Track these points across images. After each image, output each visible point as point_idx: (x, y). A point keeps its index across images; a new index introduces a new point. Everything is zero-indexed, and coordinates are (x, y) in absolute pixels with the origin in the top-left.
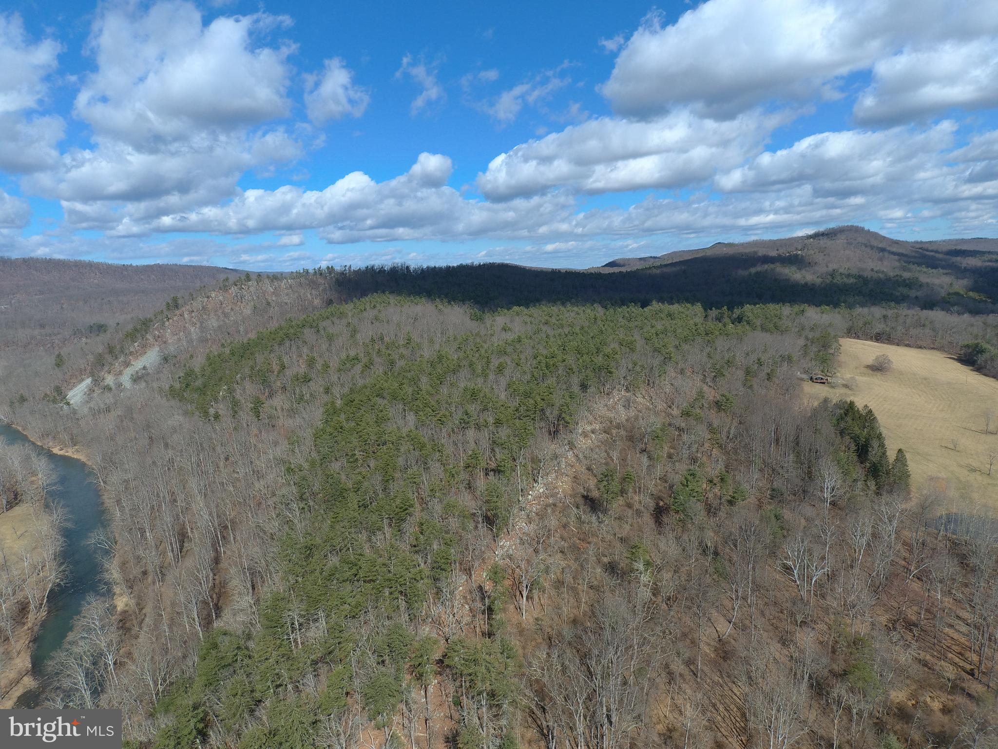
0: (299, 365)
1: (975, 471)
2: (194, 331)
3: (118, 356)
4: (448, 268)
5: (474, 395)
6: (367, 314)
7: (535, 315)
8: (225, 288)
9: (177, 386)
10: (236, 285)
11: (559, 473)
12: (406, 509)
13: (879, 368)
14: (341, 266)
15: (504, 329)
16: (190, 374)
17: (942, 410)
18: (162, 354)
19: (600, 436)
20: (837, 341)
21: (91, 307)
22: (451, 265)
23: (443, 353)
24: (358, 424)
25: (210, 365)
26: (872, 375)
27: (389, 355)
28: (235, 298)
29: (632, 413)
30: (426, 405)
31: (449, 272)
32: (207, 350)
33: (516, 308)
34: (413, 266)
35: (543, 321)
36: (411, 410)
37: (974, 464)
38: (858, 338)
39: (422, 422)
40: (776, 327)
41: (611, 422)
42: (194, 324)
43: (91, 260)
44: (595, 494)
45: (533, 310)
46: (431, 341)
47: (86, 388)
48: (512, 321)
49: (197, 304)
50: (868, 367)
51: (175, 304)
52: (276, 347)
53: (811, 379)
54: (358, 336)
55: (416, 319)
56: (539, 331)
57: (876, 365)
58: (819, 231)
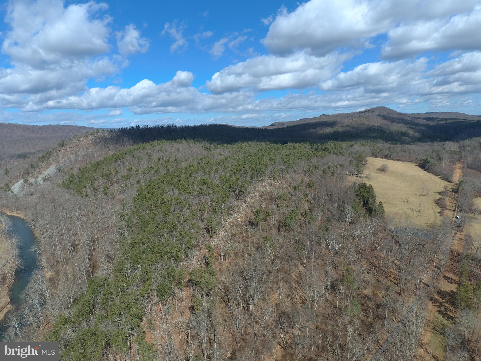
0: (124, 171)
1: (414, 210)
2: (72, 157)
3: (36, 169)
4: (195, 126)
5: (204, 182)
6: (156, 148)
7: (234, 148)
8: (87, 136)
9: (66, 182)
10: (92, 135)
11: (240, 213)
12: (174, 227)
13: (382, 170)
14: (143, 125)
15: (220, 154)
16: (72, 176)
17: (406, 187)
18: (57, 168)
19: (258, 198)
20: (365, 158)
21: (18, 146)
22: (196, 125)
23: (191, 165)
24: (153, 195)
25: (82, 172)
26: (380, 173)
27: (167, 166)
28: (92, 141)
29: (272, 189)
30: (183, 186)
31: (195, 128)
32: (79, 166)
33: (226, 145)
34: (178, 125)
35: (238, 151)
36: (176, 188)
37: (414, 208)
38: (377, 157)
39: (181, 193)
40: (340, 153)
41: (263, 193)
42: (72, 154)
43: (17, 123)
44: (254, 221)
45: (234, 146)
46: (186, 160)
47: (21, 184)
48: (224, 151)
49: (74, 144)
50: (378, 169)
51: (62, 144)
52: (113, 163)
53: (352, 174)
54: (152, 158)
55: (179, 150)
56: (235, 155)
57: (382, 168)
58: (367, 109)
